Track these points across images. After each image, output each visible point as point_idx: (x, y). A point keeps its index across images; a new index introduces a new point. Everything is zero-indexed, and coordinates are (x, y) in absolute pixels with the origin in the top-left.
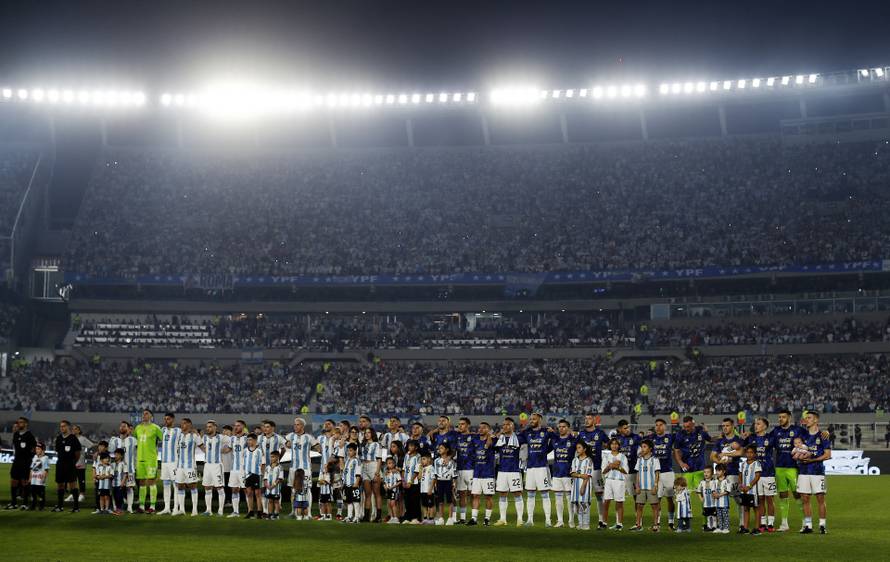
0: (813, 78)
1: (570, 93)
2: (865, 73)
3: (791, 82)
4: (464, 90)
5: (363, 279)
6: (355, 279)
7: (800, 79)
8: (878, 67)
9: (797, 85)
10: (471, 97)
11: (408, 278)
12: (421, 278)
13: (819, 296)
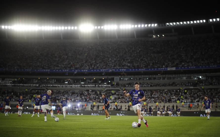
0: (156, 25)
1: (99, 27)
2: (168, 24)
3: (151, 26)
4: (74, 26)
5: (47, 70)
6: (45, 70)
7: (153, 25)
8: (174, 22)
9: (152, 27)
10: (76, 28)
11: (57, 70)
12: (60, 70)
13: (153, 76)
